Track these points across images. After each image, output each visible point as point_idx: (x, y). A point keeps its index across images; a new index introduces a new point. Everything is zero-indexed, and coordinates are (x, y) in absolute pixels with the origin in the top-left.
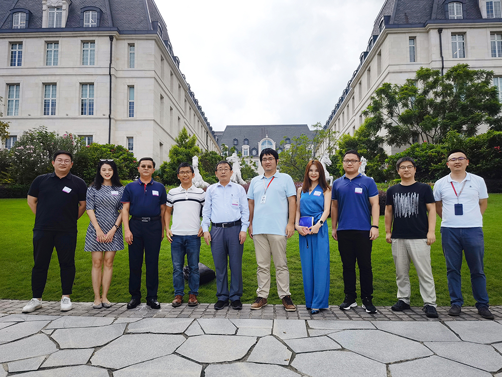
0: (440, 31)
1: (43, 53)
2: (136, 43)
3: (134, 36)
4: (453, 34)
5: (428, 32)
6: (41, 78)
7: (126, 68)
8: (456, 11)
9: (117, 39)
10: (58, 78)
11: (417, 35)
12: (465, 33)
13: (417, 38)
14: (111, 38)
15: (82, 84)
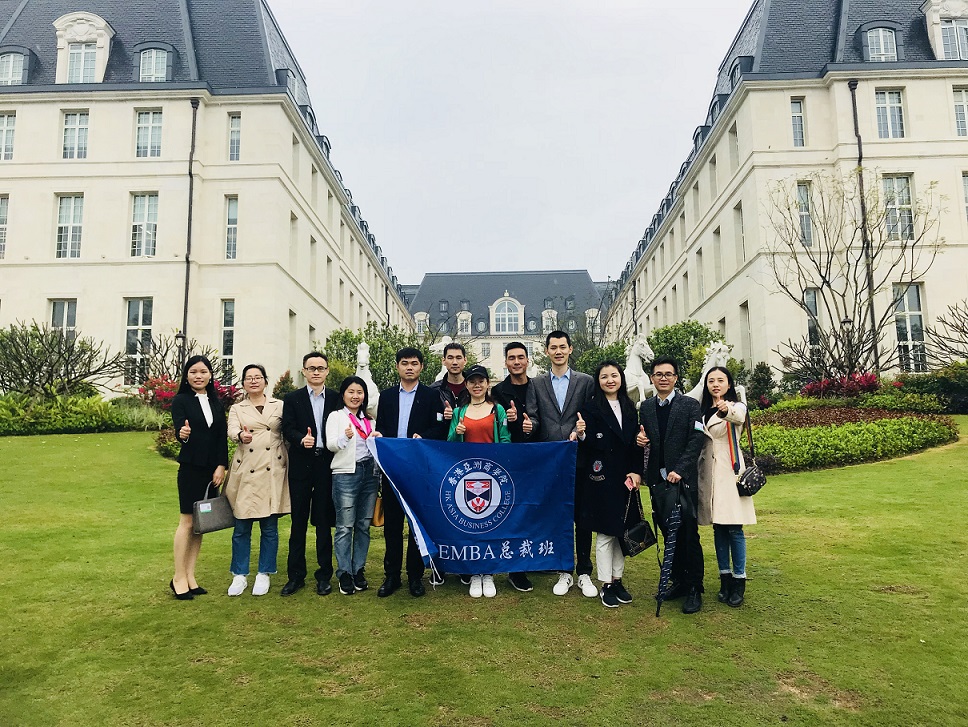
0: (853, 85)
1: (56, 134)
2: (244, 111)
3: (239, 98)
4: (880, 91)
5: (828, 88)
6: (53, 183)
7: (223, 160)
8: (882, 44)
9: (206, 105)
10: (86, 182)
11: (807, 94)
12: (902, 89)
13: (806, 99)
14: (195, 103)
15: (135, 195)
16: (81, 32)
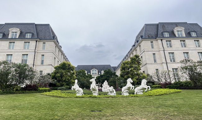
0: (162, 40)
1: (8, 46)
2: (46, 42)
4: (167, 41)
5: (157, 40)
6: (6, 53)
7: (41, 49)
8: (166, 35)
9: (39, 41)
10: (13, 53)
11: (153, 41)
12: (171, 41)
13: (154, 42)
14: (37, 41)
15: (23, 55)
16: (14, 31)
